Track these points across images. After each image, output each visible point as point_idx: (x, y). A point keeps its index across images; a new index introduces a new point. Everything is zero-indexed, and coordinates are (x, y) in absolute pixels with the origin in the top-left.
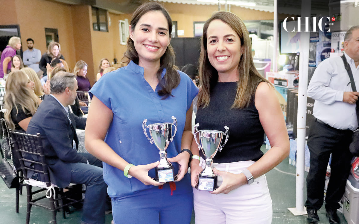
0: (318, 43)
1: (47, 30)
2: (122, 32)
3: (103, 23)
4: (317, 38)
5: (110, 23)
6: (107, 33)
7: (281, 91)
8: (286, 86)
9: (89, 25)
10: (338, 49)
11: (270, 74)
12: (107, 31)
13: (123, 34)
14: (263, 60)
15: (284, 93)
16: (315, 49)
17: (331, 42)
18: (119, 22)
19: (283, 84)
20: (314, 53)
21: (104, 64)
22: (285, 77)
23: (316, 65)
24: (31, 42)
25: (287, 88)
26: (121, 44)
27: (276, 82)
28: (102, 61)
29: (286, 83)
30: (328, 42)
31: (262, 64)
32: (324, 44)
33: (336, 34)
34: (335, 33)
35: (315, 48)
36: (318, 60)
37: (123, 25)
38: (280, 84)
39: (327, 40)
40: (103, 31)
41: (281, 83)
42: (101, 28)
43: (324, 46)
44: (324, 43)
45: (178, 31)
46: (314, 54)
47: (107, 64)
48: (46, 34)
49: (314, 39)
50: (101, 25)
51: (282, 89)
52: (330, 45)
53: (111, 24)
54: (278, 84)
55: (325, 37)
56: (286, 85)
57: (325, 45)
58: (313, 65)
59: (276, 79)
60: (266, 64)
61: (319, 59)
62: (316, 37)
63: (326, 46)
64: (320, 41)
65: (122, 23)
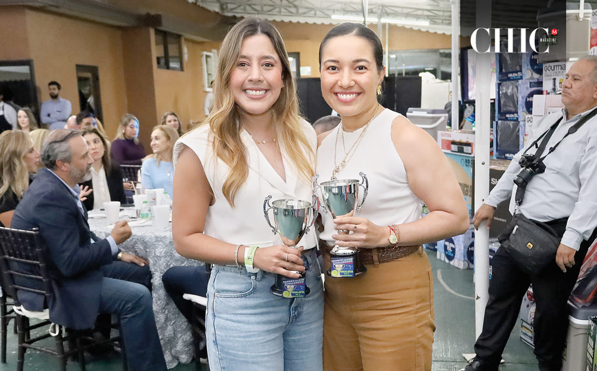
0: (520, 81)
1: (79, 68)
2: (207, 72)
3: (173, 57)
4: (519, 73)
5: (186, 57)
6: (181, 73)
7: (463, 163)
8: (470, 154)
9: (151, 60)
10: (553, 91)
11: (445, 135)
12: (182, 69)
13: (209, 74)
14: (434, 112)
15: (467, 166)
16: (516, 91)
17: (542, 79)
18: (203, 55)
19: (465, 151)
20: (515, 98)
21: (170, 121)
22: (467, 138)
23: (517, 118)
24: (55, 87)
25: (472, 157)
26: (205, 90)
27: (454, 148)
28: (165, 117)
29: (470, 148)
30: (538, 79)
31: (433, 118)
32: (530, 83)
33: (550, 66)
34: (548, 65)
35: (515, 89)
36: (521, 110)
37: (209, 59)
38: (461, 150)
39: (536, 76)
40: (174, 69)
41: (463, 148)
42: (172, 65)
43: (530, 87)
44: (531, 81)
45: (301, 68)
46: (514, 100)
47: (175, 121)
48: (77, 75)
49: (515, 75)
50: (170, 59)
51: (465, 158)
52: (540, 84)
53: (189, 58)
54: (457, 150)
55: (532, 71)
56: (470, 152)
57: (531, 85)
58: (513, 118)
59: (454, 143)
60: (439, 118)
61: (523, 107)
62: (517, 72)
63: (535, 87)
64: (523, 78)
65: (207, 56)
